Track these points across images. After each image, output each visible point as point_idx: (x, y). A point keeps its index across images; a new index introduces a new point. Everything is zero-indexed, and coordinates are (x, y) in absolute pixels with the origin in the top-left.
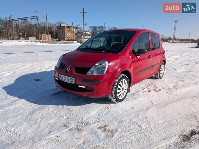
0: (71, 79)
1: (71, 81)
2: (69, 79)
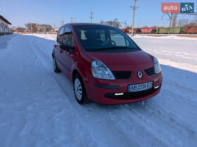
0: (148, 84)
1: (148, 86)
2: (146, 85)
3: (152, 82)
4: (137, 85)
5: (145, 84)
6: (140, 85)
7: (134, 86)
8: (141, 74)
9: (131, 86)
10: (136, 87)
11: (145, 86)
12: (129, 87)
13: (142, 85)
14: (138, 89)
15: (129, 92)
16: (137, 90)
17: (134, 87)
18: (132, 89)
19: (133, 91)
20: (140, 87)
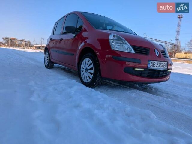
3: (167, 63)
4: (156, 62)
5: (162, 63)
6: (158, 62)
7: (153, 62)
8: (158, 53)
9: (151, 62)
10: (155, 65)
11: (162, 65)
12: (149, 63)
13: (159, 63)
14: (157, 67)
15: (149, 68)
16: (155, 68)
17: (154, 64)
18: (151, 65)
19: (152, 69)
20: (158, 66)
